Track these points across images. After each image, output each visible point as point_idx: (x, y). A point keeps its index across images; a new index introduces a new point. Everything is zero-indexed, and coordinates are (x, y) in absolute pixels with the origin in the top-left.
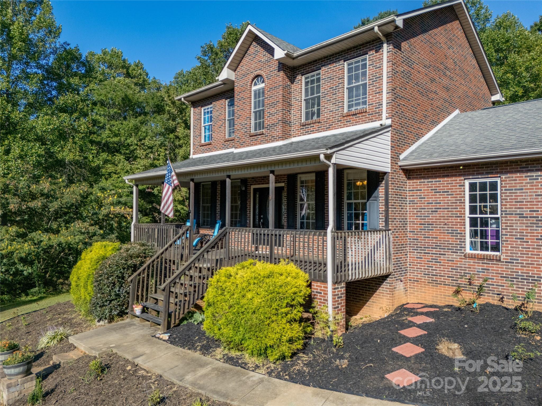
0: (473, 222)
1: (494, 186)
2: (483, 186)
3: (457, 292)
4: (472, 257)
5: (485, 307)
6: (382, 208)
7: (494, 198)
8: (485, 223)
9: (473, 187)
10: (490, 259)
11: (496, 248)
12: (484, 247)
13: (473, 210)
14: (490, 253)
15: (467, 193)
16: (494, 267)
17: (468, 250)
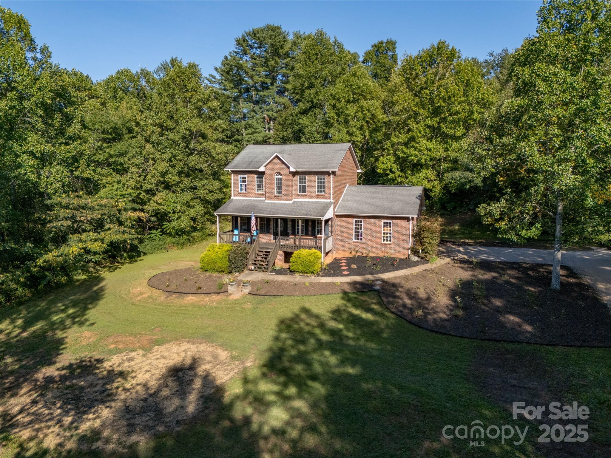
0: (356, 232)
1: (361, 222)
2: (358, 221)
3: (350, 253)
4: (355, 242)
5: (358, 256)
6: (330, 228)
7: (361, 225)
8: (358, 232)
9: (356, 221)
10: (360, 243)
11: (361, 239)
12: (358, 239)
13: (356, 228)
14: (360, 241)
15: (354, 223)
16: (361, 245)
17: (354, 240)
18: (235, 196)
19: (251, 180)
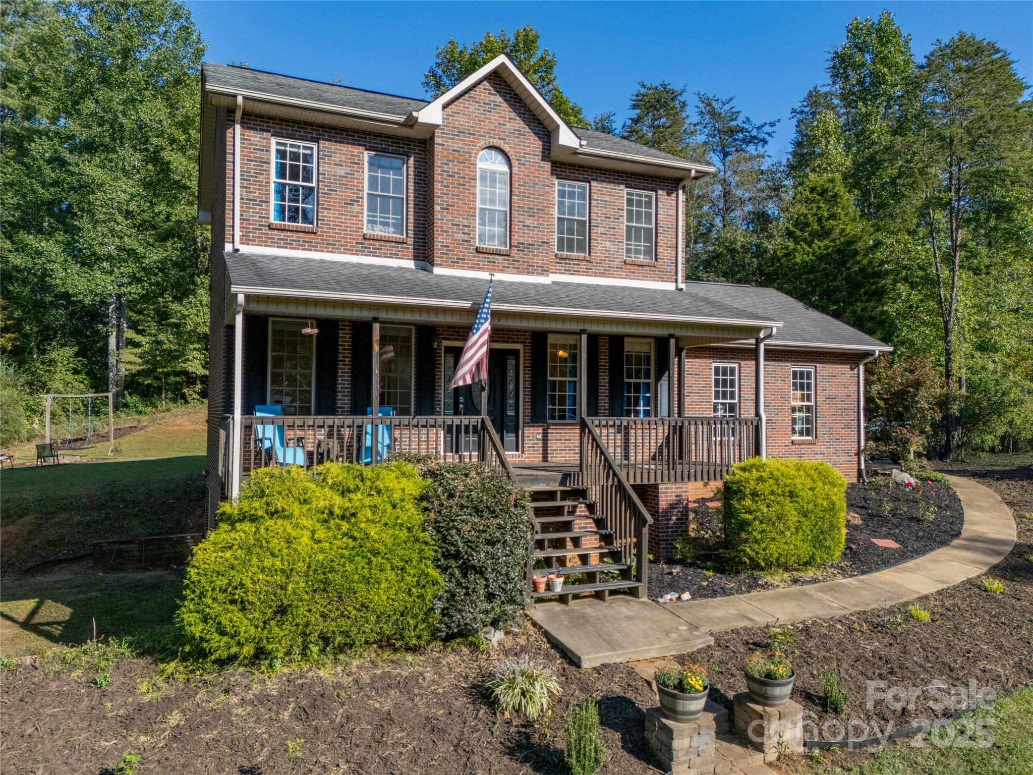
1: (733, 372)
2: (725, 371)
7: (733, 383)
9: (717, 371)
13: (717, 395)
15: (713, 377)
18: (246, 240)
19: (342, 171)
